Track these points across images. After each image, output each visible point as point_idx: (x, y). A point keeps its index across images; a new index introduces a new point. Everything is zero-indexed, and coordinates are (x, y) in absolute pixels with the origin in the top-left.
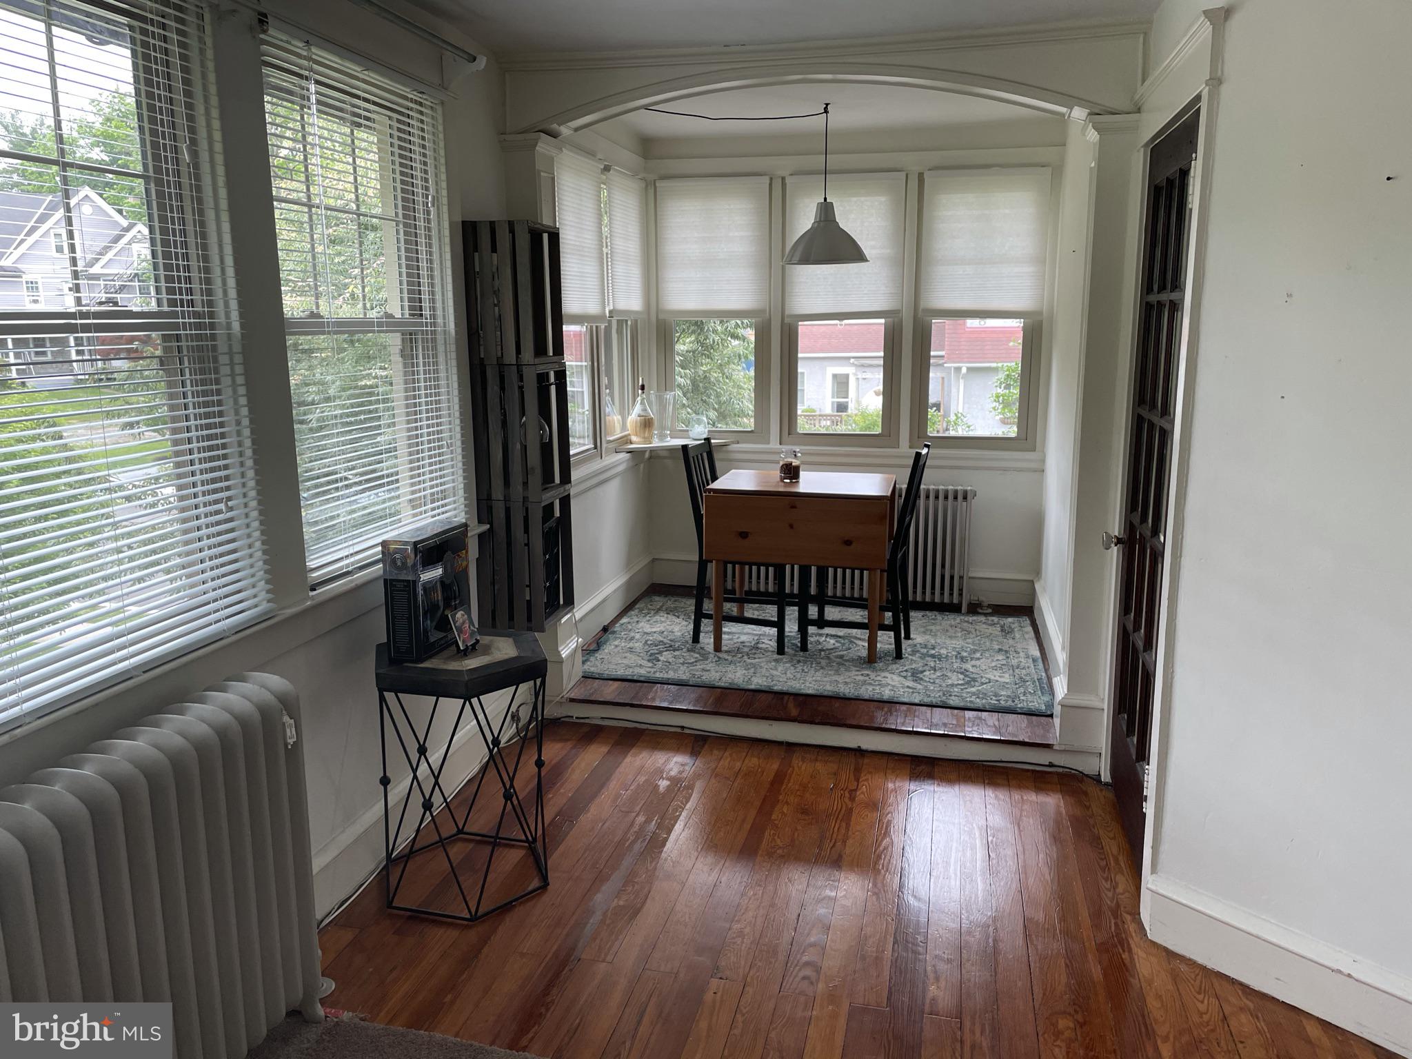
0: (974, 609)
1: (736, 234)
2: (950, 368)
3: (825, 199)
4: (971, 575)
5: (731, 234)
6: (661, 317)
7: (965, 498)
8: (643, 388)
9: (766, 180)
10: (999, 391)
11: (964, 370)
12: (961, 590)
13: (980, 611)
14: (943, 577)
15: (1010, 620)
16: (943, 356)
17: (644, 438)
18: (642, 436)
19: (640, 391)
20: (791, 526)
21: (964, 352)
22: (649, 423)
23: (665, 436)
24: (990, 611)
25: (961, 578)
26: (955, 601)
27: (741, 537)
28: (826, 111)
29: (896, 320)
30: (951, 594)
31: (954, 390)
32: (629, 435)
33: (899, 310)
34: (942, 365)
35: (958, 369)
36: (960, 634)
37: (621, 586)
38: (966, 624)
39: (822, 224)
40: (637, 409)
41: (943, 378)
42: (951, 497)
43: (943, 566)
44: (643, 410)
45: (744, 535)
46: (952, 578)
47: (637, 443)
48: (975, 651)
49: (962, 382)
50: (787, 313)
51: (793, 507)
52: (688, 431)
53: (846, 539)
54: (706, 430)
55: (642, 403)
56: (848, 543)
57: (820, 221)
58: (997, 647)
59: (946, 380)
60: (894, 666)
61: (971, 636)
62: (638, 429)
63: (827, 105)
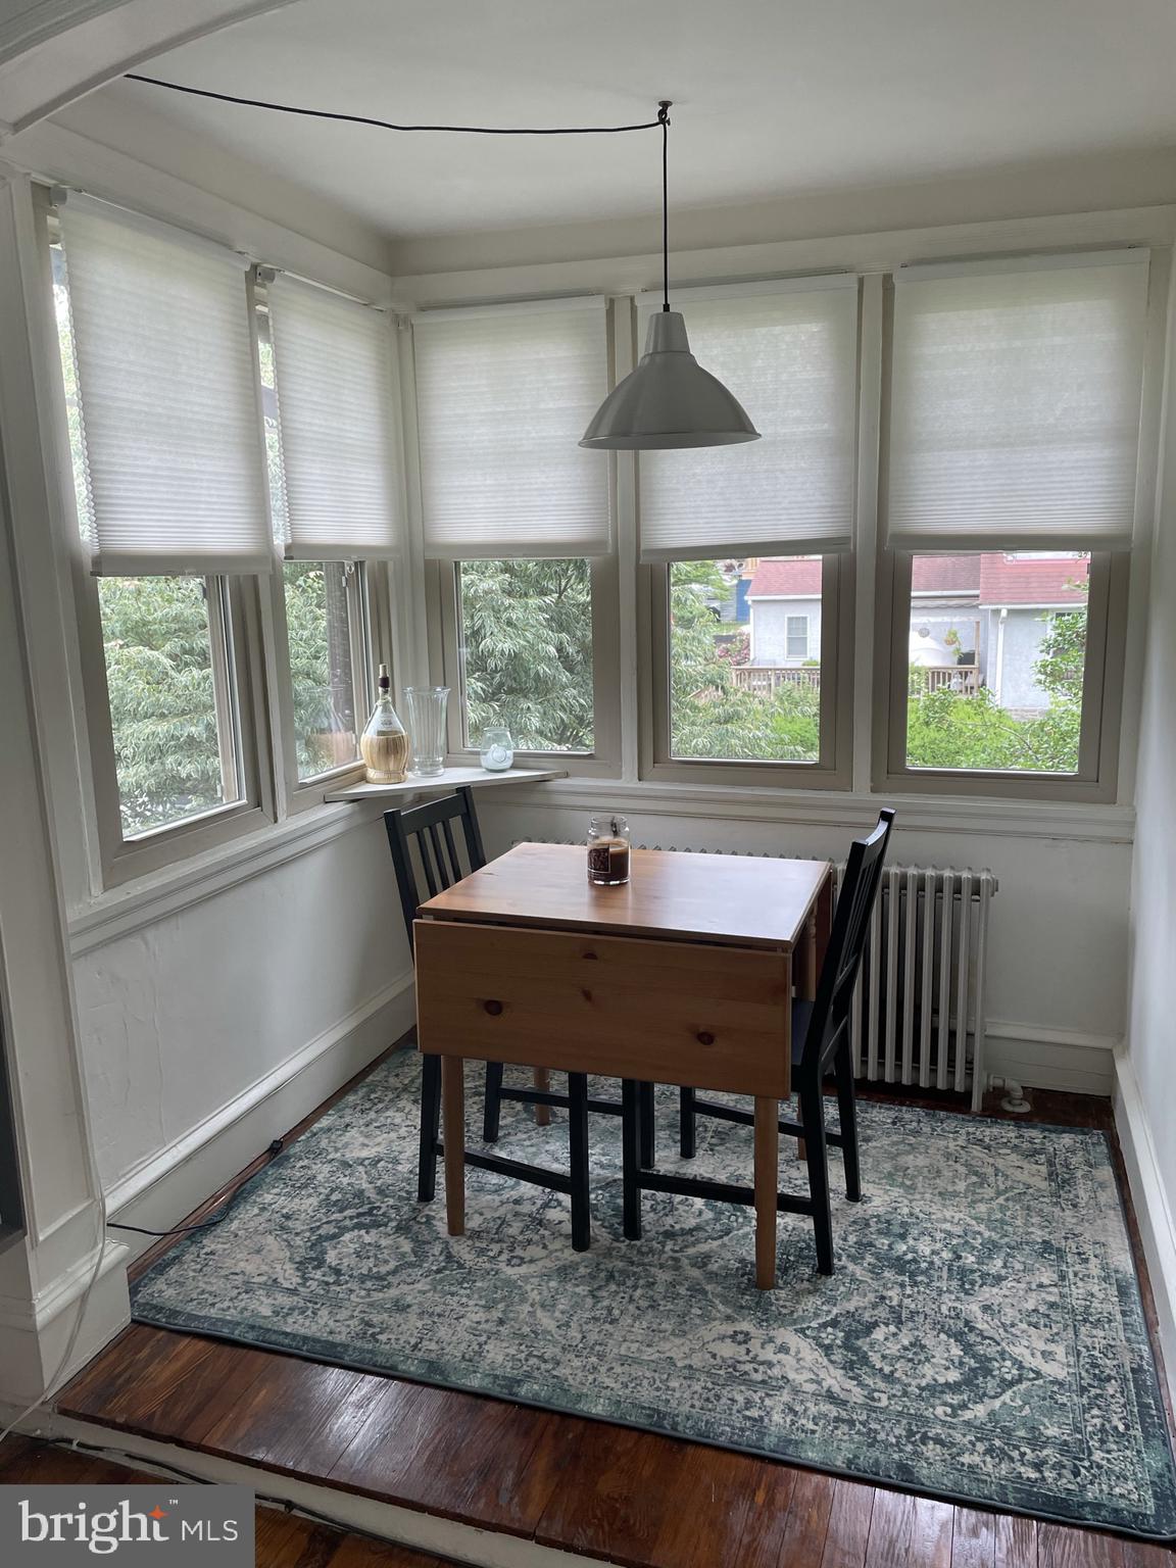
0: (995, 1107)
1: (551, 406)
2: (986, 610)
3: (666, 307)
4: (990, 1032)
5: (542, 406)
6: (431, 556)
7: (976, 891)
8: (385, 683)
9: (599, 305)
10: (1048, 658)
11: (1004, 613)
12: (969, 1063)
13: (1009, 1108)
14: (935, 1032)
15: (1067, 1140)
16: (978, 596)
17: (388, 772)
18: (383, 768)
19: (380, 689)
20: (587, 996)
21: (1004, 591)
22: (396, 745)
23: (434, 764)
24: (1026, 1108)
25: (970, 1035)
26: (959, 1087)
27: (490, 1012)
28: (663, 120)
29: (843, 554)
30: (951, 1072)
31: (992, 637)
32: (364, 766)
33: (849, 538)
34: (976, 607)
35: (997, 612)
36: (961, 1186)
37: (337, 1043)
38: (977, 1151)
39: (658, 359)
40: (376, 723)
41: (978, 623)
42: (947, 890)
43: (935, 1011)
44: (385, 723)
45: (494, 1008)
46: (952, 1034)
47: (377, 783)
48: (991, 1248)
49: (1001, 627)
50: (642, 547)
51: (591, 956)
52: (478, 753)
53: (701, 1030)
54: (510, 753)
55: (385, 709)
56: (706, 1038)
57: (655, 352)
58: (1038, 1235)
59: (981, 625)
60: (811, 1303)
61: (989, 1192)
62: (375, 756)
63: (665, 105)
